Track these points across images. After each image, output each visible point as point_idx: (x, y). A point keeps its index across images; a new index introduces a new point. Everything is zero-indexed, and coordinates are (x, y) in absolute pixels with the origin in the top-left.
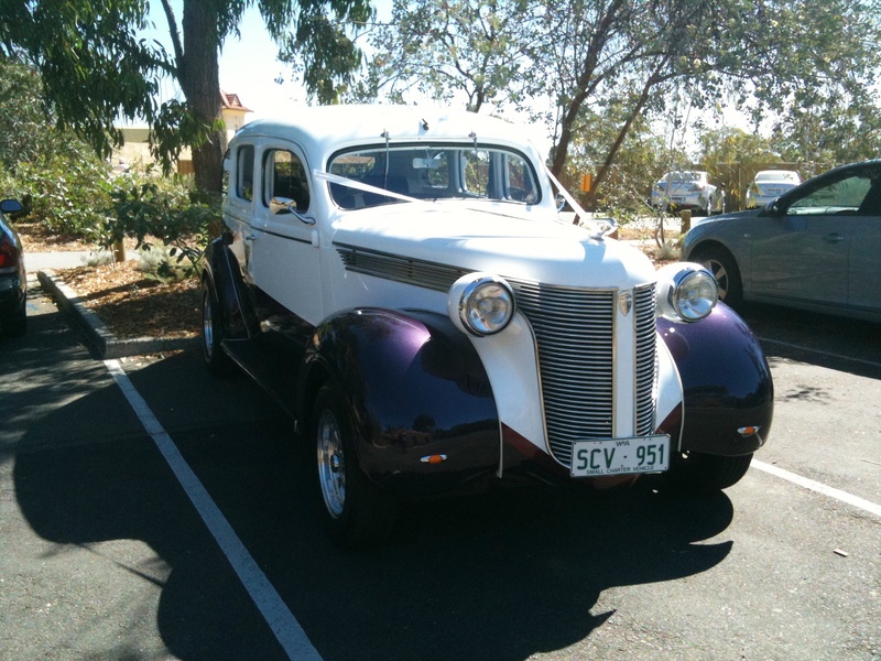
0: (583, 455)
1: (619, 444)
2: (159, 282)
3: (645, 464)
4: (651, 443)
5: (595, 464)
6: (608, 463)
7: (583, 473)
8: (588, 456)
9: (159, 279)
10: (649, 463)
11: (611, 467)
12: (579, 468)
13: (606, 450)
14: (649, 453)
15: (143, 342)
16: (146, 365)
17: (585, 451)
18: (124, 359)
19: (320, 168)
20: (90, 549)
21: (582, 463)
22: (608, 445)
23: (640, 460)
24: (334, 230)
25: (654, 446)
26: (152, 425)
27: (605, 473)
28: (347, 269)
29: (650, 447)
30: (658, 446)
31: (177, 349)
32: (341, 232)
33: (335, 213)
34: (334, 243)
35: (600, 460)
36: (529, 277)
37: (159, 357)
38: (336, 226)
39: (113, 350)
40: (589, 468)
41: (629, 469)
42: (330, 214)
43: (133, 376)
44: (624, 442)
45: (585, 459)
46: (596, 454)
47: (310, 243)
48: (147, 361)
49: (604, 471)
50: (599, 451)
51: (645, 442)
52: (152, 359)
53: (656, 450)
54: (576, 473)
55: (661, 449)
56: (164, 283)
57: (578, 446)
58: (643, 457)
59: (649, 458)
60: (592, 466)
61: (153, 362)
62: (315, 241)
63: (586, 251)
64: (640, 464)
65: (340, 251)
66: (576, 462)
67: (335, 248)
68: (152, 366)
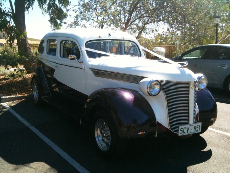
0: (182, 129)
1: (190, 126)
2: (9, 79)
3: (196, 131)
4: (198, 125)
5: (184, 132)
6: (188, 131)
7: (181, 135)
8: (183, 129)
9: (10, 78)
10: (197, 130)
11: (188, 132)
12: (181, 133)
13: (187, 128)
14: (197, 128)
15: (12, 97)
16: (15, 104)
17: (182, 128)
18: (7, 103)
19: (83, 46)
20: (28, 166)
21: (181, 132)
22: (187, 126)
23: (195, 130)
24: (89, 65)
25: (198, 126)
26: (26, 123)
27: (187, 134)
28: (95, 76)
29: (197, 126)
30: (199, 126)
31: (23, 99)
32: (92, 65)
33: (89, 60)
34: (90, 68)
35: (185, 130)
36: (163, 78)
37: (18, 102)
38: (90, 63)
39: (4, 100)
40: (183, 133)
41: (192, 132)
42: (88, 60)
43: (13, 107)
44: (191, 125)
45: (182, 131)
46: (185, 129)
47: (82, 68)
48: (15, 103)
49: (186, 133)
50: (185, 128)
51: (196, 125)
52: (16, 102)
53: (198, 127)
54: (180, 135)
55: (200, 126)
56: (11, 79)
57: (181, 127)
58: (195, 129)
59: (197, 129)
60: (184, 133)
61: (17, 103)
62: (83, 68)
63: (180, 71)
64: (195, 131)
65: (93, 71)
66: (180, 132)
67: (91, 70)
68: (17, 105)
